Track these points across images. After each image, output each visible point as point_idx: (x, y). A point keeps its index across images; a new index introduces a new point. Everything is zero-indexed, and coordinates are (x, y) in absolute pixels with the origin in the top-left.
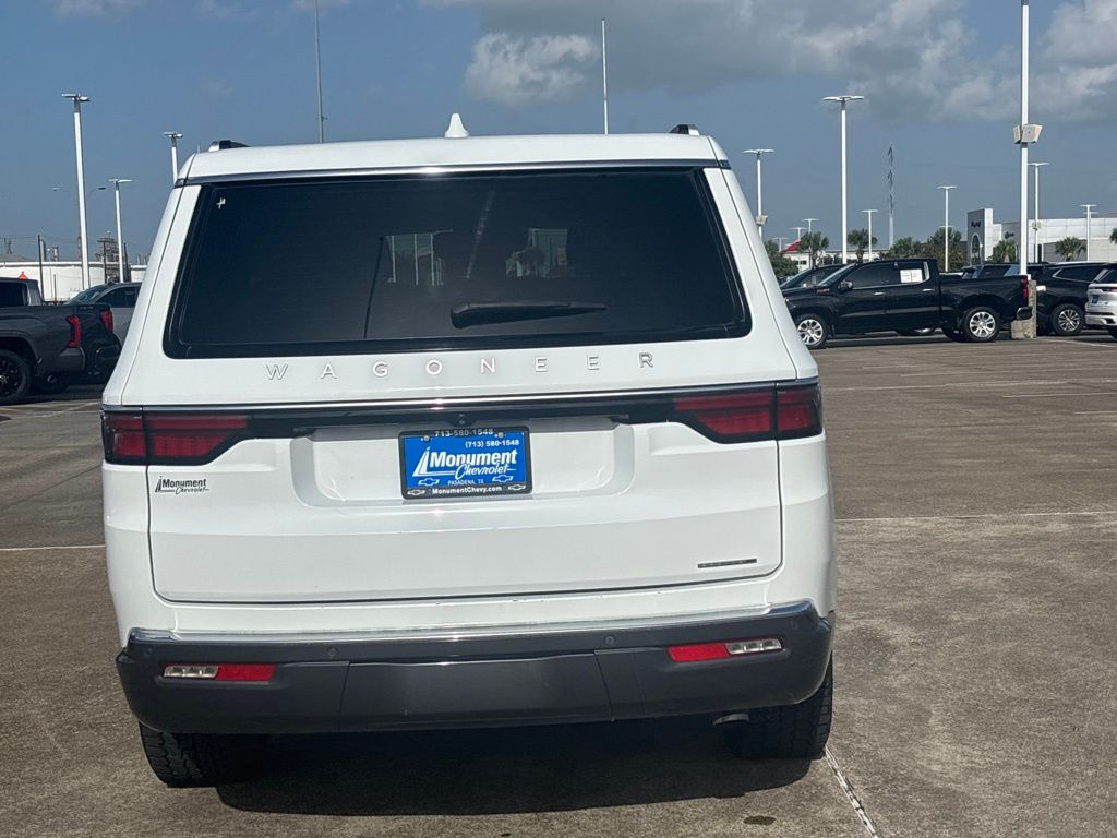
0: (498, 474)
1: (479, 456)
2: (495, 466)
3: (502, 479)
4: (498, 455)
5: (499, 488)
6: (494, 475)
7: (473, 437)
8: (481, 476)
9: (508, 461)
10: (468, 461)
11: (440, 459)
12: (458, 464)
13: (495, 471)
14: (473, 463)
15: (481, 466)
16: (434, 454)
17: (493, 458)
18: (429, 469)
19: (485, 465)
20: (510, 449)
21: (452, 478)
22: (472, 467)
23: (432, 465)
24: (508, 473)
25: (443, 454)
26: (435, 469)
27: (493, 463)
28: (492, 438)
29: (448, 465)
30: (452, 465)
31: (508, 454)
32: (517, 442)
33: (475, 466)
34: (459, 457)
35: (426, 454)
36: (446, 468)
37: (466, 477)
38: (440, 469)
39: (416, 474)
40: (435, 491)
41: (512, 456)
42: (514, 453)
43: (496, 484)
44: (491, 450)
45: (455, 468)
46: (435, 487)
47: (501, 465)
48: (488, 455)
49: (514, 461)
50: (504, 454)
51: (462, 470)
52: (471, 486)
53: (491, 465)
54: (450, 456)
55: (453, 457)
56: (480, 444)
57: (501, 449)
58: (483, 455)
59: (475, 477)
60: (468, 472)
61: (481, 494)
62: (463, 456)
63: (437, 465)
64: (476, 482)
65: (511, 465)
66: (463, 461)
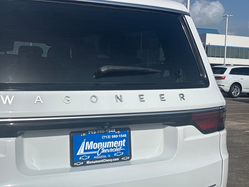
0: (117, 152)
1: (108, 143)
2: (115, 148)
3: (119, 154)
4: (117, 142)
5: (118, 159)
6: (115, 152)
7: (106, 134)
8: (110, 153)
9: (121, 145)
10: (103, 146)
11: (90, 145)
12: (98, 148)
13: (115, 150)
14: (105, 147)
15: (109, 148)
16: (88, 143)
17: (114, 144)
18: (85, 151)
19: (111, 148)
20: (122, 139)
21: (96, 155)
22: (105, 149)
23: (86, 149)
24: (121, 151)
25: (92, 142)
26: (88, 151)
27: (115, 146)
28: (114, 134)
29: (94, 148)
30: (96, 148)
31: (121, 141)
32: (125, 136)
33: (107, 148)
34: (99, 143)
35: (84, 143)
36: (93, 150)
37: (103, 154)
38: (90, 150)
39: (78, 154)
40: (88, 162)
41: (123, 143)
42: (124, 141)
43: (116, 157)
44: (114, 140)
45: (97, 150)
46: (88, 160)
47: (118, 147)
48: (113, 142)
49: (124, 145)
50: (120, 142)
51: (101, 151)
52: (105, 158)
53: (114, 147)
54: (95, 144)
55: (96, 144)
56: (109, 137)
57: (119, 139)
58: (110, 142)
59: (106, 154)
60: (104, 151)
61: (109, 162)
62: (101, 143)
63: (89, 149)
64: (107, 156)
65: (123, 147)
66: (101, 146)
